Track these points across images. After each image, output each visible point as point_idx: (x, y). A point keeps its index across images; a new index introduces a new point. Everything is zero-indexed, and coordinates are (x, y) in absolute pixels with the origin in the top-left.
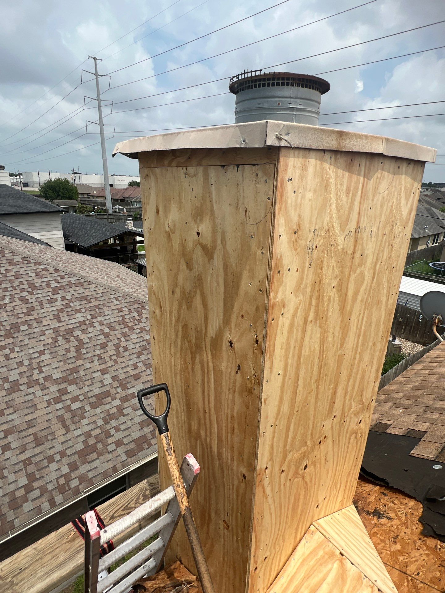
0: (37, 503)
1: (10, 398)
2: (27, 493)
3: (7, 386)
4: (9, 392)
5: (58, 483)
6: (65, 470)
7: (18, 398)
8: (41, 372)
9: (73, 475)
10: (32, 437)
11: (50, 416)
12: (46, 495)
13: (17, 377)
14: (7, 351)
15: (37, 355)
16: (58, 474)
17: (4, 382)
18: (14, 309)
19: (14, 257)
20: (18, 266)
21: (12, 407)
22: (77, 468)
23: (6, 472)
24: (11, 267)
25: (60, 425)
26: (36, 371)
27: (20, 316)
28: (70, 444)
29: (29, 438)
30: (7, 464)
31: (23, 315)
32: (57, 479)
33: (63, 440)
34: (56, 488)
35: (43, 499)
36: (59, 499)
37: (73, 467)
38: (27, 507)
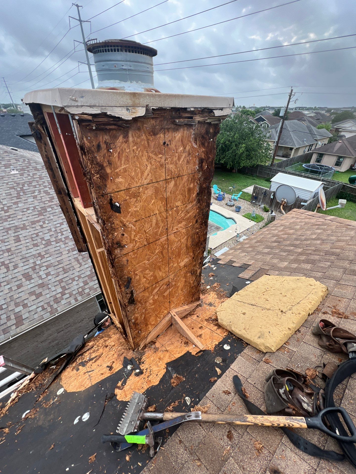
0: (68, 300)
1: (46, 249)
2: (62, 296)
3: (44, 242)
4: (46, 246)
5: (78, 291)
6: (82, 284)
7: (51, 248)
8: (63, 235)
9: (86, 287)
10: (61, 269)
11: (70, 258)
12: (73, 296)
13: (49, 238)
14: (41, 223)
15: (59, 225)
16: (78, 287)
17: (42, 241)
18: (42, 198)
19: (37, 165)
20: (40, 172)
21: (48, 253)
22: (88, 284)
23: (50, 286)
24: (36, 172)
25: (76, 263)
26: (60, 234)
27: (46, 202)
28: (83, 272)
29: (60, 269)
30: (50, 282)
31: (47, 202)
32: (78, 289)
33: (79, 270)
34: (77, 293)
35: (71, 299)
36: (79, 298)
37: (86, 283)
38: (63, 302)
